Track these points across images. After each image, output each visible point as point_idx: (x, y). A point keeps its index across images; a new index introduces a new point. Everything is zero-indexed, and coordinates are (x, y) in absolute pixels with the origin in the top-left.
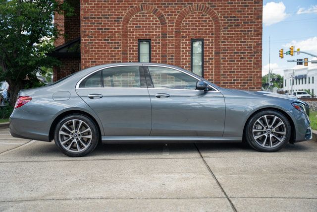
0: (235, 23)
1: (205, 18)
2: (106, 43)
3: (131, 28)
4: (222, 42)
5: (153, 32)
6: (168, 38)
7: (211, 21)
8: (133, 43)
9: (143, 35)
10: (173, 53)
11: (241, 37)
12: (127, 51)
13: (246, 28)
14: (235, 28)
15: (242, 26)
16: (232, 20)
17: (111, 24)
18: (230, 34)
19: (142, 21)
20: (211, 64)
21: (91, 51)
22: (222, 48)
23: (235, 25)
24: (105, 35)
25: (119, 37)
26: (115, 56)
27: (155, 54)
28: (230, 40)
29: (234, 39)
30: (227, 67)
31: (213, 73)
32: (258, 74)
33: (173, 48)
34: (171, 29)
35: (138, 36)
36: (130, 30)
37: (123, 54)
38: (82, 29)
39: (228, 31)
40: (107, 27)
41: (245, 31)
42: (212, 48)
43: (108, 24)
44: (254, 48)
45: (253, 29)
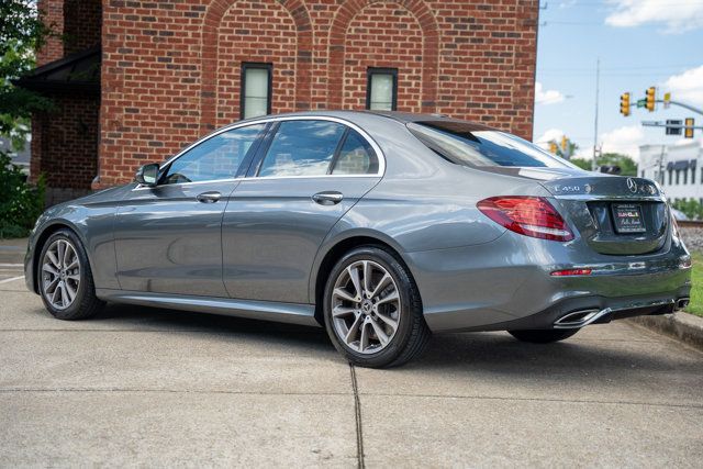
0: (472, 34)
1: (403, 20)
2: (163, 66)
3: (227, 35)
4: (441, 79)
5: (278, 47)
6: (313, 63)
7: (416, 26)
8: (230, 70)
9: (254, 52)
10: (324, 99)
11: (486, 67)
12: (214, 88)
13: (498, 48)
14: (472, 47)
15: (490, 41)
16: (465, 27)
17: (177, 21)
18: (461, 60)
19: (253, 19)
21: (128, 84)
22: (441, 92)
23: (473, 40)
24: (160, 47)
25: (195, 55)
26: (185, 100)
27: (282, 98)
28: (461, 73)
29: (470, 73)
33: (323, 87)
34: (322, 41)
35: (242, 54)
36: (223, 38)
37: (204, 94)
38: (107, 29)
39: (456, 53)
40: (167, 30)
41: (496, 54)
42: (417, 91)
43: (171, 20)
44: (516, 94)
45: (514, 51)
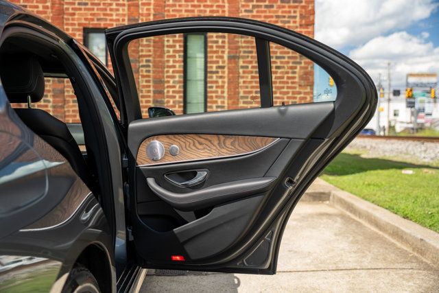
3: (71, 7)
5: (112, 15)
8: (74, 35)
9: (93, 20)
10: (149, 56)
13: (285, 12)
14: (265, 12)
15: (279, 7)
20: (221, 77)
22: (243, 47)
23: (266, 6)
30: (251, 82)
31: (226, 95)
32: (306, 98)
33: (149, 46)
34: (147, 10)
35: (83, 22)
36: (67, 9)
39: (253, 17)
41: (284, 17)
42: (223, 47)
45: (298, 14)
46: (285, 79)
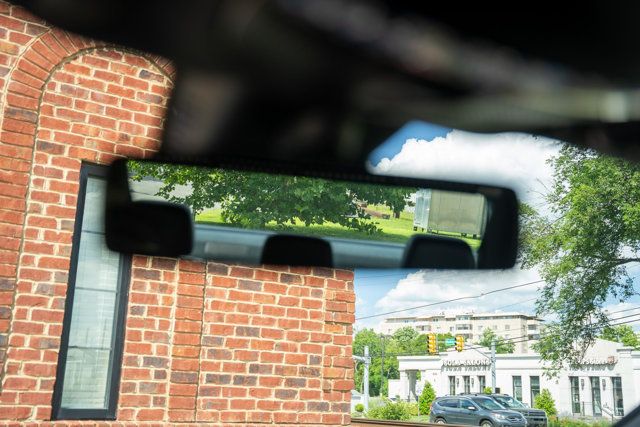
31: (171, 332)
46: (300, 307)
